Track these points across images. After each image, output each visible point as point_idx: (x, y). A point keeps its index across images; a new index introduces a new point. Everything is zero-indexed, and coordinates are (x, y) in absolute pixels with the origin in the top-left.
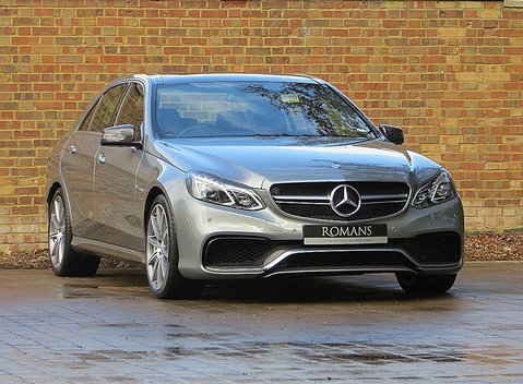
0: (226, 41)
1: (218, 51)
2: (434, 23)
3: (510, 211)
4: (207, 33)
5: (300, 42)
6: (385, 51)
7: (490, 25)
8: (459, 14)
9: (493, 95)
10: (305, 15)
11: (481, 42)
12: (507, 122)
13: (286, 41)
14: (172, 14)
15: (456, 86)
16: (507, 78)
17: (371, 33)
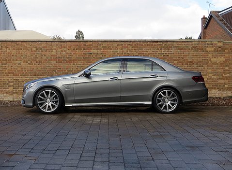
0: (153, 51)
1: (151, 54)
2: (205, 47)
3: (225, 92)
4: (148, 49)
5: (171, 51)
6: (193, 53)
7: (220, 47)
8: (212, 44)
9: (221, 64)
10: (173, 45)
11: (217, 51)
12: (224, 70)
13: (168, 51)
14: (140, 45)
15: (211, 62)
16: (224, 60)
17: (189, 49)
